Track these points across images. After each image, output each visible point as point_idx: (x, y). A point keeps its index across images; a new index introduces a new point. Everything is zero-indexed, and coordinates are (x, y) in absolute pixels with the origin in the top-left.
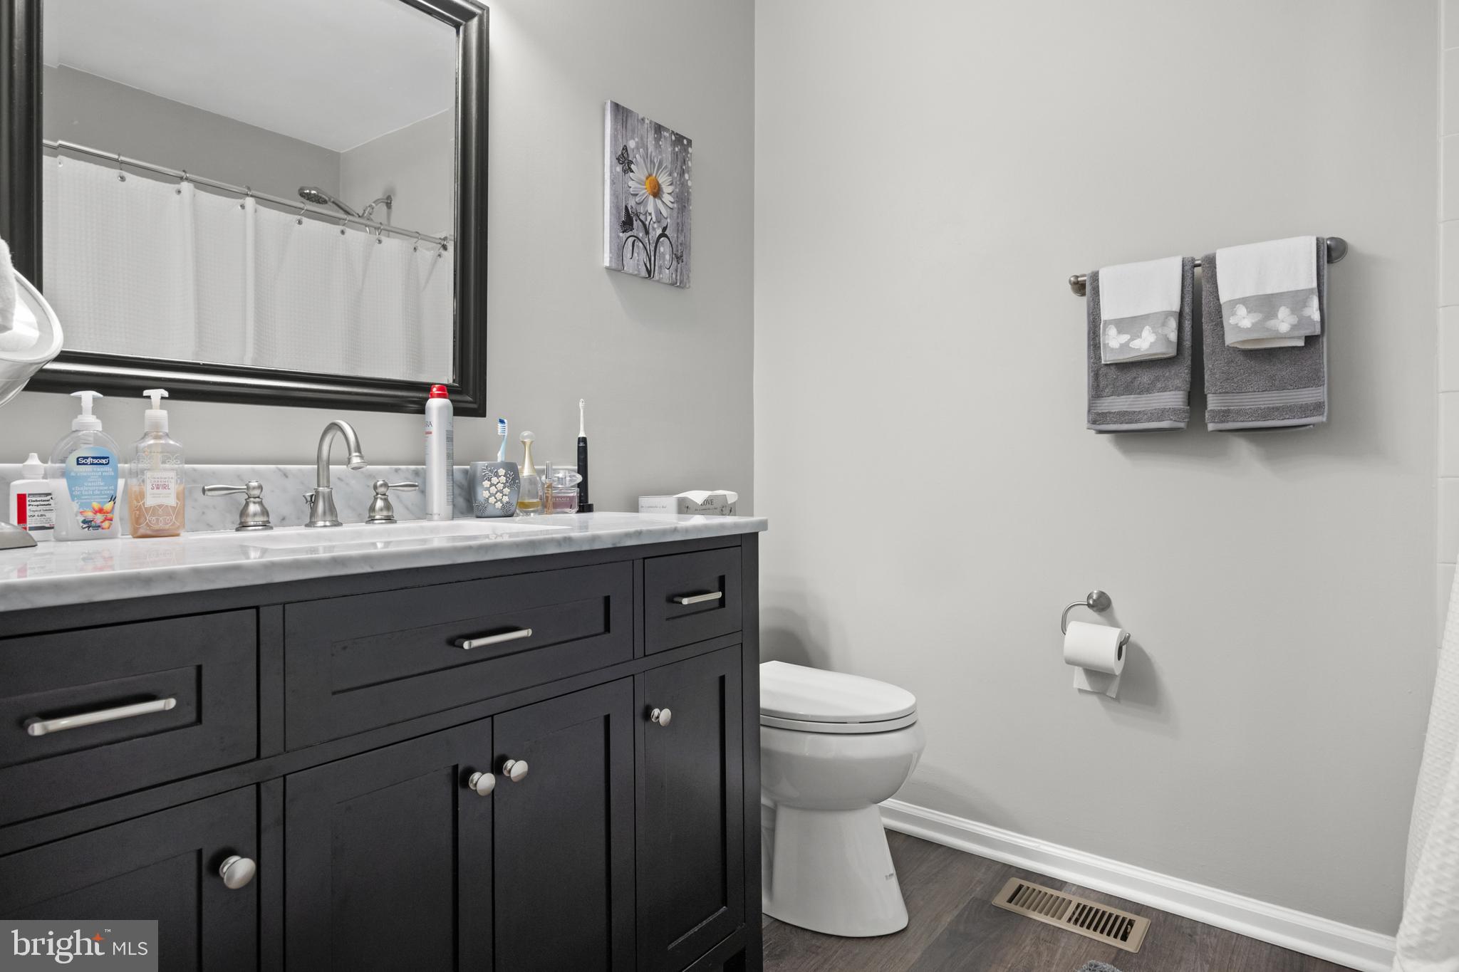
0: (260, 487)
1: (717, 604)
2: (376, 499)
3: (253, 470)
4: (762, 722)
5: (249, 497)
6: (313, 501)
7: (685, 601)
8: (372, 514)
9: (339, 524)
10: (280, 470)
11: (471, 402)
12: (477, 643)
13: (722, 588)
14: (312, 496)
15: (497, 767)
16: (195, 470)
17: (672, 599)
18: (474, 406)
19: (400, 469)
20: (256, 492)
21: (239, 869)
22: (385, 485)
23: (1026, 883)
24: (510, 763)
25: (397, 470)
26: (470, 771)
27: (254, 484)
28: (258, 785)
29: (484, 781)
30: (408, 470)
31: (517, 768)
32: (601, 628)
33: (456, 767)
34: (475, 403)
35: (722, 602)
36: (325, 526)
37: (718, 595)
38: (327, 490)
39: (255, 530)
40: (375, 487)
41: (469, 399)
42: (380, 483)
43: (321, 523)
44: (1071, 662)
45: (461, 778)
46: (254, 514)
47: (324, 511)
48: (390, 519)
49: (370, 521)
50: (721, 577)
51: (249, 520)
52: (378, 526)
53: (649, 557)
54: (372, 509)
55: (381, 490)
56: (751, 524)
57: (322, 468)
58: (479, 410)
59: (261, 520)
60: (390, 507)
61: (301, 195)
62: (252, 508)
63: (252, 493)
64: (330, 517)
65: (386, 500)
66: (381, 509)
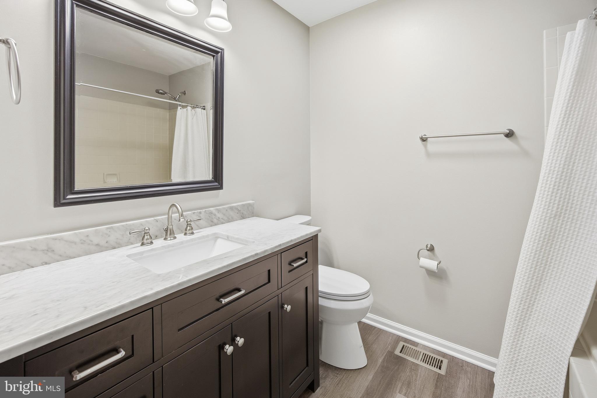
0: (149, 229)
2: (187, 226)
3: (146, 221)
5: (145, 233)
6: (166, 230)
7: (294, 264)
8: (186, 232)
9: (175, 238)
10: (155, 219)
11: (218, 185)
13: (306, 257)
14: (166, 229)
15: (233, 342)
16: (127, 224)
17: (290, 264)
18: (220, 186)
19: (195, 212)
20: (148, 231)
22: (191, 221)
23: (406, 344)
24: (238, 340)
25: (194, 213)
26: (225, 345)
27: (147, 228)
28: (153, 372)
29: (229, 349)
30: (197, 212)
31: (240, 341)
32: (267, 282)
34: (219, 185)
36: (171, 240)
37: (305, 260)
38: (171, 226)
39: (147, 246)
40: (187, 222)
41: (217, 184)
42: (189, 220)
43: (169, 239)
44: (421, 267)
45: (221, 347)
46: (147, 240)
47: (170, 234)
48: (193, 233)
49: (185, 234)
50: (306, 253)
51: (145, 241)
52: (189, 237)
53: (282, 253)
54: (186, 230)
55: (189, 223)
56: (315, 232)
57: (169, 219)
58: (221, 187)
59: (149, 241)
60: (192, 229)
61: (156, 92)
62: (146, 237)
63: (146, 231)
64: (172, 236)
65: (191, 226)
66: (189, 230)
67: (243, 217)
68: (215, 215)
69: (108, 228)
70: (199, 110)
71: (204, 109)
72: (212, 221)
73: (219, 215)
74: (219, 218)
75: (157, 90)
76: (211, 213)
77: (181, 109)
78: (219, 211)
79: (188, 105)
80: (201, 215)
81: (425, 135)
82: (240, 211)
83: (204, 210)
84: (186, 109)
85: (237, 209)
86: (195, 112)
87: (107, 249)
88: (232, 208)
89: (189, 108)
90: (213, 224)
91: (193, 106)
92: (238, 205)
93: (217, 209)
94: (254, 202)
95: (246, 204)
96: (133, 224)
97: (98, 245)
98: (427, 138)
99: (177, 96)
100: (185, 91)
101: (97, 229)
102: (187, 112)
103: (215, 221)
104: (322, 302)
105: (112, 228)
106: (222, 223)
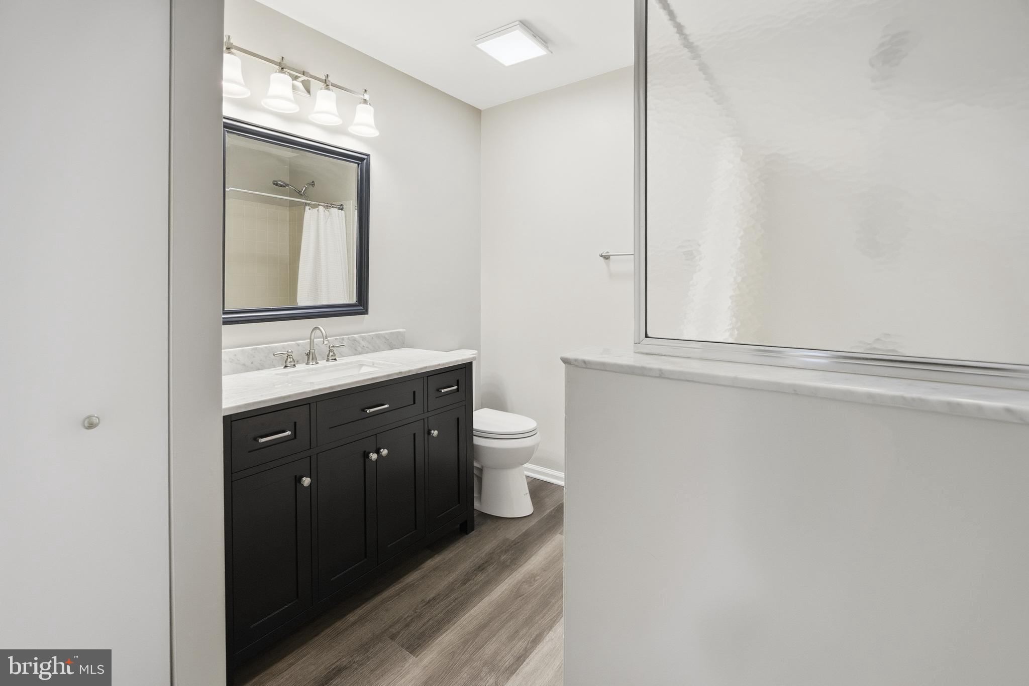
0: (292, 353)
1: (456, 390)
2: (329, 353)
3: (289, 344)
4: (474, 434)
5: (288, 356)
6: (308, 355)
7: (443, 391)
8: (328, 358)
9: (317, 363)
10: (298, 343)
11: (362, 310)
12: (372, 410)
13: (458, 385)
14: (308, 353)
15: (378, 451)
16: (270, 347)
17: (438, 390)
21: (306, 481)
22: (333, 346)
24: (382, 450)
25: (336, 339)
26: (370, 453)
27: (290, 351)
28: (310, 457)
29: (374, 456)
30: (340, 338)
31: (384, 452)
32: (412, 403)
33: (365, 451)
34: (364, 309)
35: (458, 390)
36: (313, 365)
37: (456, 387)
38: (313, 351)
39: (290, 369)
40: (329, 348)
41: (362, 308)
42: (331, 346)
43: (311, 363)
45: (366, 455)
46: (290, 362)
47: (313, 359)
48: (335, 360)
49: (328, 360)
50: (458, 381)
51: (288, 364)
52: (331, 363)
53: (429, 376)
54: (328, 356)
55: (331, 348)
56: (469, 359)
57: (311, 342)
58: (365, 311)
59: (292, 364)
60: (335, 355)
61: (274, 184)
62: (289, 360)
63: (289, 354)
64: (315, 360)
65: (334, 352)
66: (332, 356)
67: (392, 347)
68: (359, 343)
69: (253, 349)
70: (335, 211)
71: (342, 209)
72: (356, 350)
73: (363, 343)
74: (364, 346)
75: (274, 181)
76: (355, 340)
77: (310, 209)
78: (363, 339)
79: (320, 204)
80: (344, 342)
81: (608, 253)
82: (388, 339)
83: (347, 336)
84: (317, 209)
85: (385, 337)
86: (330, 214)
87: (252, 369)
88: (378, 336)
89: (321, 208)
90: (356, 352)
91: (326, 205)
92: (387, 333)
93: (361, 337)
94: (405, 330)
95: (395, 332)
96: (276, 347)
97: (244, 365)
98: (609, 256)
99: (302, 189)
100: (313, 182)
101: (243, 350)
102: (318, 214)
103: (360, 349)
104: (477, 441)
105: (256, 349)
106: (367, 353)
